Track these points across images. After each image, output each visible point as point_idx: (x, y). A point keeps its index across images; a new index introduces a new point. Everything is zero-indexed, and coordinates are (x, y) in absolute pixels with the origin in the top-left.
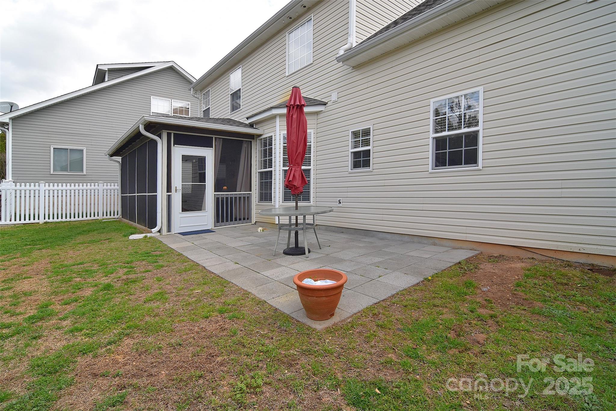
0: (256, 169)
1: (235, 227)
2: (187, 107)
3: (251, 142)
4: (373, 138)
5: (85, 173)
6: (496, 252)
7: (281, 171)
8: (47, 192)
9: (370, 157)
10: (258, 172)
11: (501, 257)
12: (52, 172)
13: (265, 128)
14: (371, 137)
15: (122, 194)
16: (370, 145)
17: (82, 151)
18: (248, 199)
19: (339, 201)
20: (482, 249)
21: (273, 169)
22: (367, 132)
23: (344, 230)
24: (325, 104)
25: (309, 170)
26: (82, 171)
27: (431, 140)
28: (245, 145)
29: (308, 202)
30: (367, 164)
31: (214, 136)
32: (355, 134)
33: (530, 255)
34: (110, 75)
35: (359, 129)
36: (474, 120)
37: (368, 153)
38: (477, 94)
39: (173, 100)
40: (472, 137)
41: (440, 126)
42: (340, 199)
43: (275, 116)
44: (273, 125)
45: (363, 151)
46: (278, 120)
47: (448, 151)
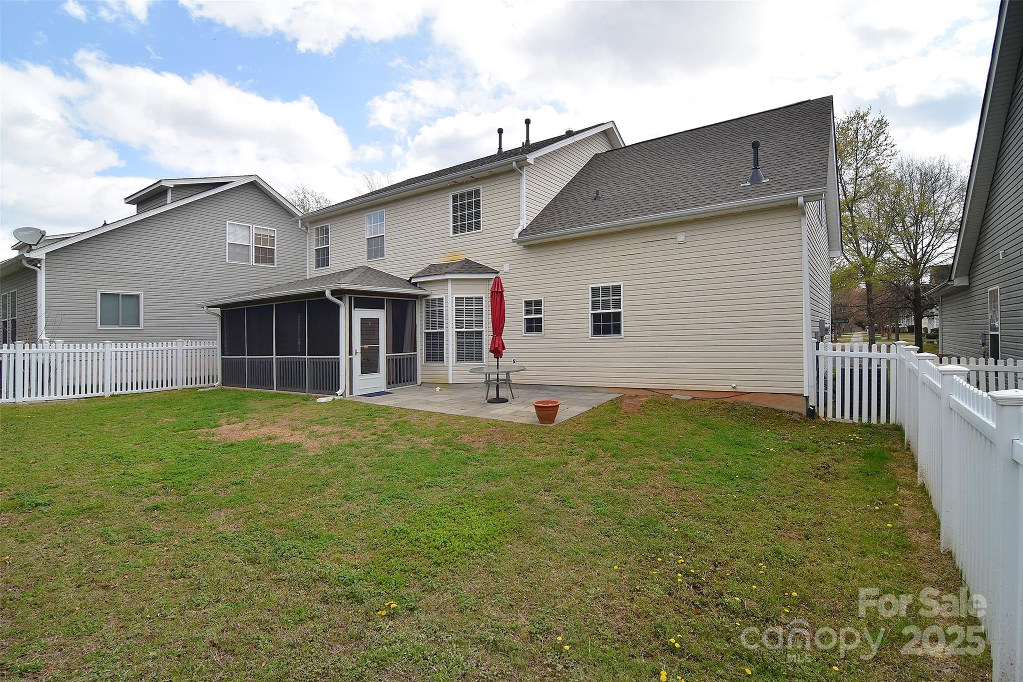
0: (421, 331)
1: (404, 389)
2: (272, 236)
3: (415, 301)
4: (544, 309)
5: (142, 327)
6: (634, 393)
7: (454, 332)
8: (114, 354)
9: (542, 323)
10: (424, 333)
11: (637, 396)
12: (99, 327)
13: (432, 289)
14: (542, 307)
15: (222, 355)
16: (541, 313)
17: (138, 296)
18: (413, 360)
19: (514, 360)
20: (625, 392)
21: (444, 330)
22: (538, 303)
23: (518, 386)
24: (497, 273)
25: (482, 332)
26: (138, 324)
27: (590, 315)
28: (410, 305)
29: (481, 361)
30: (539, 329)
31: (385, 298)
32: (528, 303)
33: (652, 393)
34: (173, 192)
35: (531, 299)
36: (617, 304)
37: (539, 320)
38: (619, 287)
39: (254, 226)
40: (617, 316)
41: (595, 306)
42: (514, 358)
43: (447, 280)
44: (444, 287)
45: (535, 318)
46: (450, 284)
47: (602, 323)
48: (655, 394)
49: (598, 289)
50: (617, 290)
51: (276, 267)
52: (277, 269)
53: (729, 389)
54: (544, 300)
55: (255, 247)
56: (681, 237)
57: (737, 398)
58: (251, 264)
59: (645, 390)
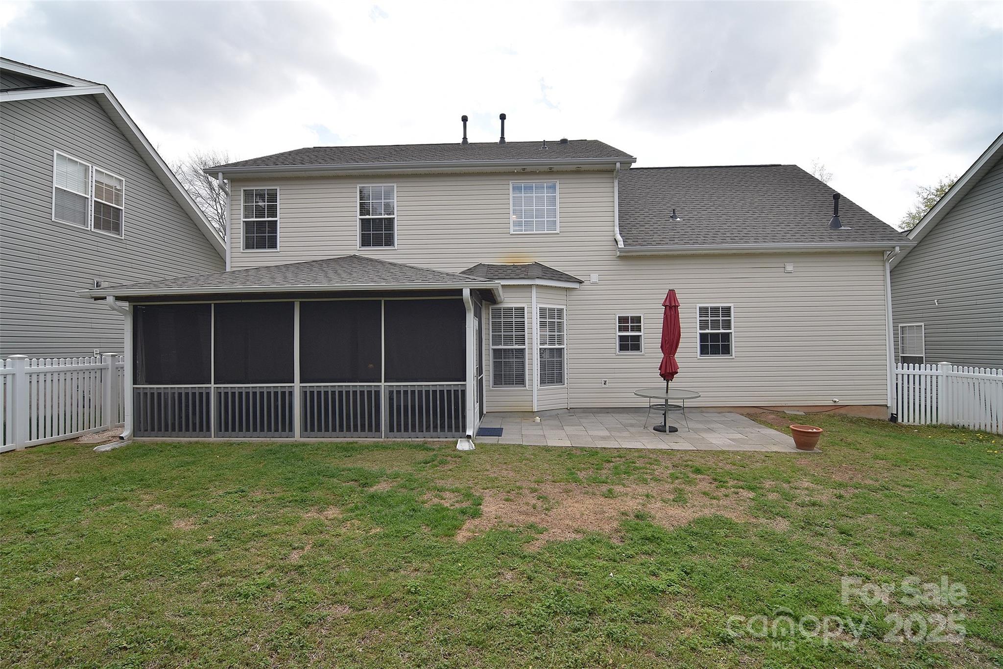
0: (487, 347)
2: (118, 188)
4: (643, 326)
7: (538, 349)
9: (640, 342)
10: (492, 349)
11: (753, 414)
13: (505, 295)
14: (642, 324)
16: (640, 331)
19: (605, 382)
20: (736, 411)
21: (526, 347)
22: (636, 319)
23: (609, 410)
24: (581, 283)
25: (562, 349)
27: (698, 334)
29: (562, 383)
30: (636, 347)
32: (623, 319)
33: (762, 410)
35: (628, 315)
36: (728, 325)
37: (638, 338)
38: (729, 308)
39: (95, 167)
40: (726, 337)
41: (704, 324)
42: (605, 380)
43: (531, 286)
44: (528, 294)
45: (631, 336)
46: (534, 291)
47: (709, 343)
48: (764, 411)
49: (707, 308)
50: (727, 311)
51: (123, 238)
52: (124, 241)
53: (831, 403)
54: (644, 316)
55: (95, 201)
56: (790, 267)
57: (836, 410)
58: (89, 229)
59: (755, 408)
